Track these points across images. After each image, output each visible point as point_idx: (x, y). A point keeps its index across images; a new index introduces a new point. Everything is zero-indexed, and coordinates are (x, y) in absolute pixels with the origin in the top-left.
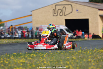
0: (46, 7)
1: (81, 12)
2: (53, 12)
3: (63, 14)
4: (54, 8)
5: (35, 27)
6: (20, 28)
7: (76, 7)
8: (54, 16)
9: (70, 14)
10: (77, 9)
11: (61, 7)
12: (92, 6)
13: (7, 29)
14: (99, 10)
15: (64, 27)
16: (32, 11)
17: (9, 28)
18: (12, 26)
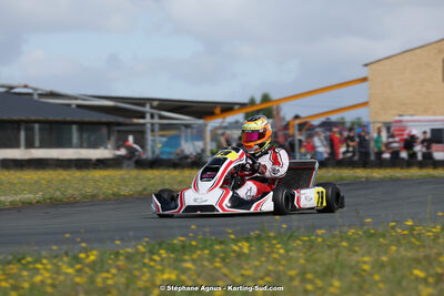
0: (417, 52)
5: (374, 123)
6: (327, 125)
13: (280, 130)
16: (366, 65)
17: (287, 127)
18: (297, 117)
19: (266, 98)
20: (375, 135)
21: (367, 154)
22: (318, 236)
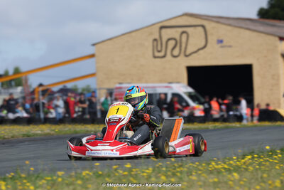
0: (133, 34)
1: (230, 46)
2: (153, 46)
3: (180, 53)
4: (157, 36)
5: (104, 89)
6: (64, 91)
7: (216, 31)
8: (155, 57)
9: (201, 52)
10: (221, 38)
11: (175, 33)
12: (262, 28)
13: (28, 95)
14: (282, 39)
15: (183, 89)
16: (94, 45)
17: (33, 93)
18: (41, 85)
19: (17, 71)
20: (103, 99)
21: (95, 113)
22: (59, 176)
